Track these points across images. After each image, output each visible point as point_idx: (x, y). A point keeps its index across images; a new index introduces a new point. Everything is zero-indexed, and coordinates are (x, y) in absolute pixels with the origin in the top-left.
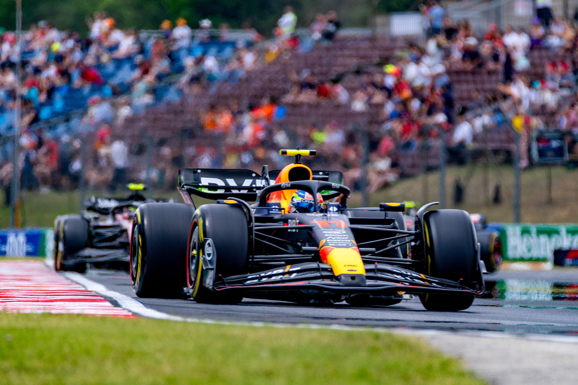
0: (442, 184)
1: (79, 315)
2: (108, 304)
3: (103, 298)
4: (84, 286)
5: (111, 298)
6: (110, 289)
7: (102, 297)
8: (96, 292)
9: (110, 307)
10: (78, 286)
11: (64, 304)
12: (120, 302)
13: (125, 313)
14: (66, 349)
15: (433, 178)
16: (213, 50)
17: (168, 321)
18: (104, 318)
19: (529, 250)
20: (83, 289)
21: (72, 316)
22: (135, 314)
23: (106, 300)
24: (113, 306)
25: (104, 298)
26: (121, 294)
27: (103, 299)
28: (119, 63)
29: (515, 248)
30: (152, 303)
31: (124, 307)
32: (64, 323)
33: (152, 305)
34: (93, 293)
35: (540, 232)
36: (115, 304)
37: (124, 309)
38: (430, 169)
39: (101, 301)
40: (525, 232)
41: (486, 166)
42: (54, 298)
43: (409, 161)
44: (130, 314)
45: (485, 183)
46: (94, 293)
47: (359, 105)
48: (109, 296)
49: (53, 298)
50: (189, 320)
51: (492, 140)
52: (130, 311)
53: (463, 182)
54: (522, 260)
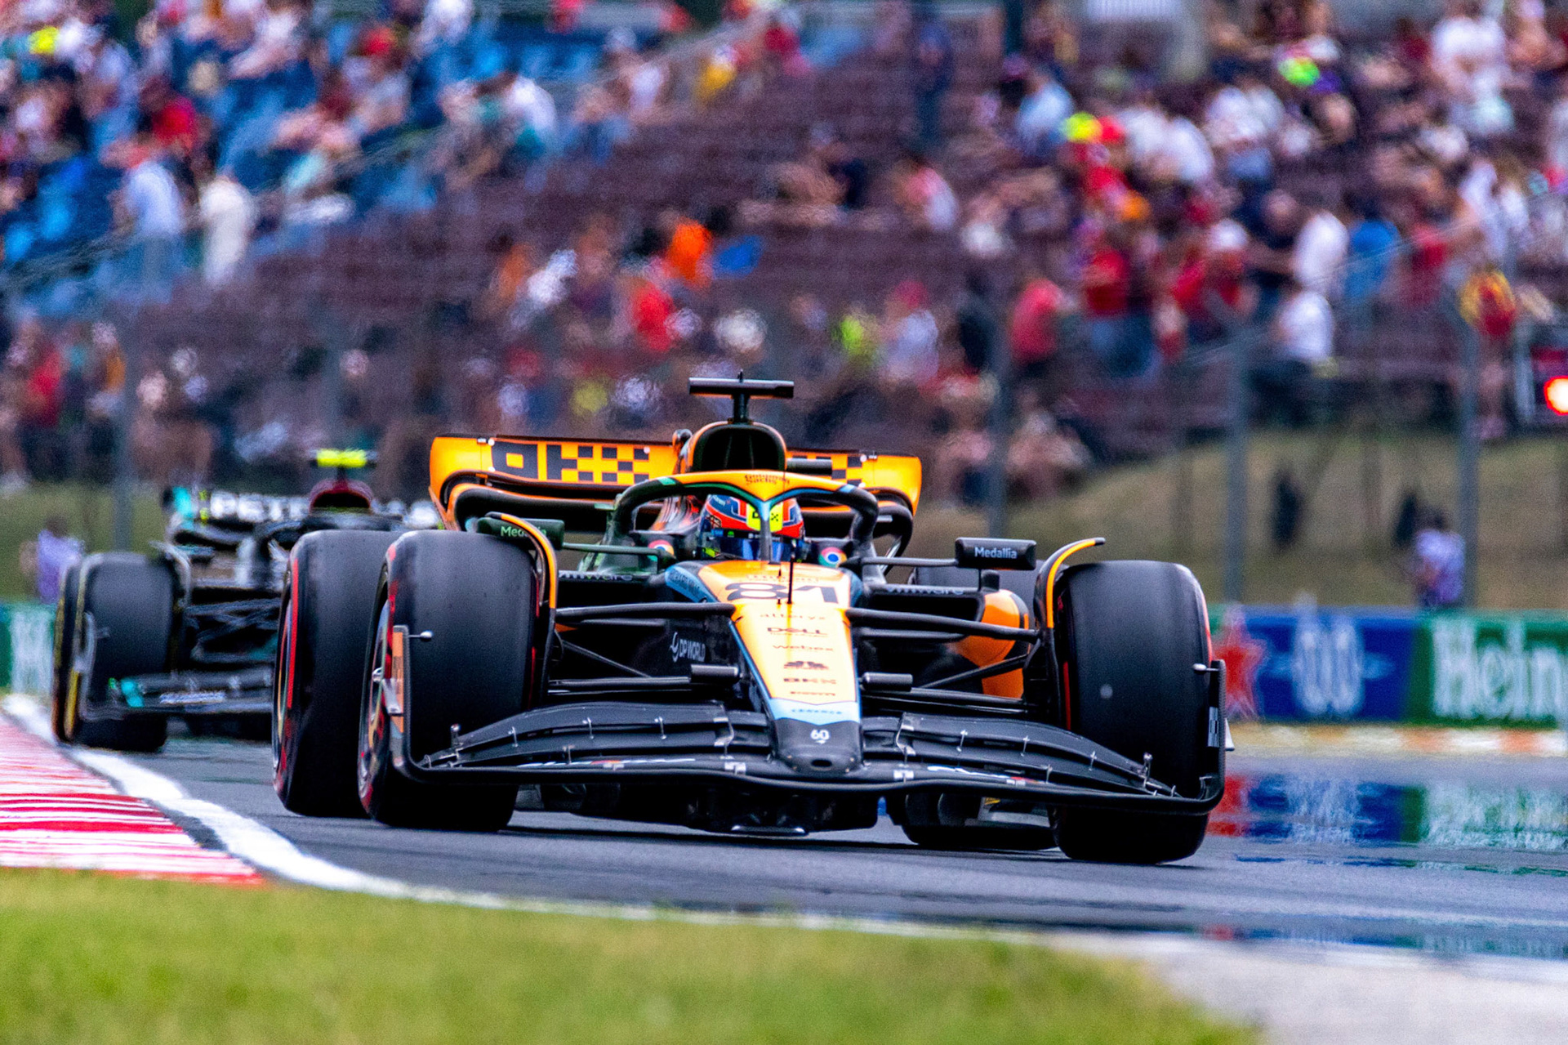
0: (1236, 484)
1: (85, 873)
2: (184, 839)
3: (168, 820)
4: (114, 783)
5: (195, 821)
6: (196, 791)
7: (166, 817)
8: (149, 802)
9: (189, 849)
10: (97, 782)
11: (48, 837)
12: (222, 835)
13: (234, 867)
14: (41, 980)
15: (1207, 464)
16: (537, 58)
17: (358, 898)
18: (163, 884)
19: (1501, 693)
20: (111, 791)
21: (62, 876)
22: (263, 873)
23: (179, 828)
24: (198, 846)
25: (172, 821)
26: (228, 810)
27: (168, 823)
28: (247, 93)
29: (1458, 686)
30: (318, 840)
31: (232, 848)
32: (39, 899)
33: (320, 845)
34: (145, 807)
35: (1535, 638)
36: (207, 839)
37: (231, 856)
38: (1201, 436)
39: (162, 829)
40: (1490, 636)
41: (1371, 431)
42: (19, 817)
43: (1135, 410)
44: (249, 871)
45: (1370, 481)
46: (146, 805)
47: (983, 238)
48: (188, 814)
49: (16, 817)
50: (428, 894)
51: (1393, 352)
52: (247, 862)
53: (1300, 477)
54: (1478, 721)
